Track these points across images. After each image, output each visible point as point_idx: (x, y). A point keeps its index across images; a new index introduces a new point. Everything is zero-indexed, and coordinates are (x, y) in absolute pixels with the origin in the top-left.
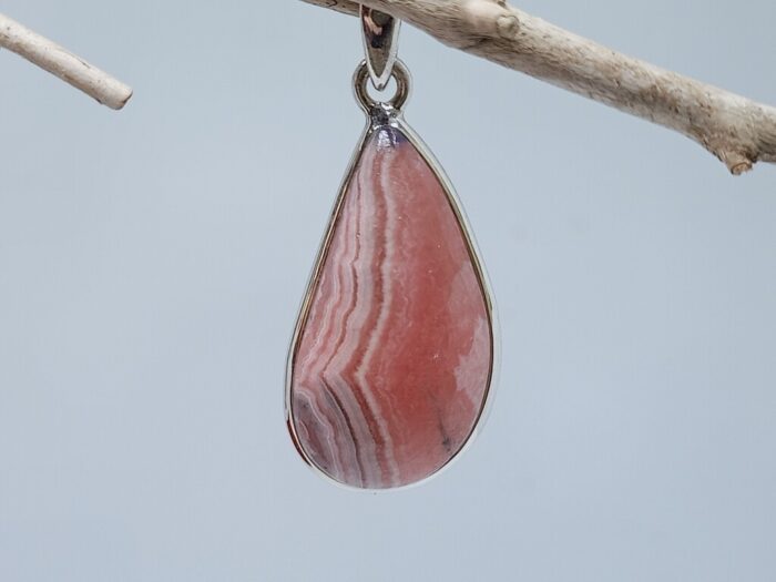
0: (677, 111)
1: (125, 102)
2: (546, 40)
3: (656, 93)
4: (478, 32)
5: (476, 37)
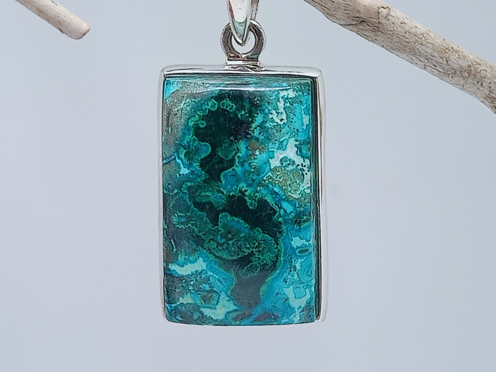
0: (482, 85)
1: (85, 34)
2: (403, 25)
3: (471, 70)
4: (361, 15)
5: (358, 19)
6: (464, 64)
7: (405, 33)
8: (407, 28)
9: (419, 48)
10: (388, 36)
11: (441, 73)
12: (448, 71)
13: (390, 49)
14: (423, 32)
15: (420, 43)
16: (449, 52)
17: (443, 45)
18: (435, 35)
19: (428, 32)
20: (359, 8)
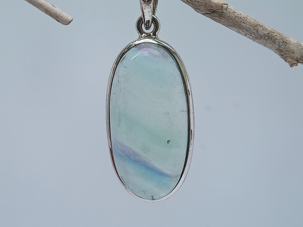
4: (213, 8)
5: (212, 10)
6: (266, 33)
7: (236, 17)
8: (236, 15)
9: (243, 25)
10: (227, 19)
11: (254, 38)
12: (258, 36)
13: (228, 26)
14: (244, 16)
15: (243, 22)
16: (258, 27)
17: (254, 23)
18: (250, 18)
19: (247, 17)
20: (212, 5)
